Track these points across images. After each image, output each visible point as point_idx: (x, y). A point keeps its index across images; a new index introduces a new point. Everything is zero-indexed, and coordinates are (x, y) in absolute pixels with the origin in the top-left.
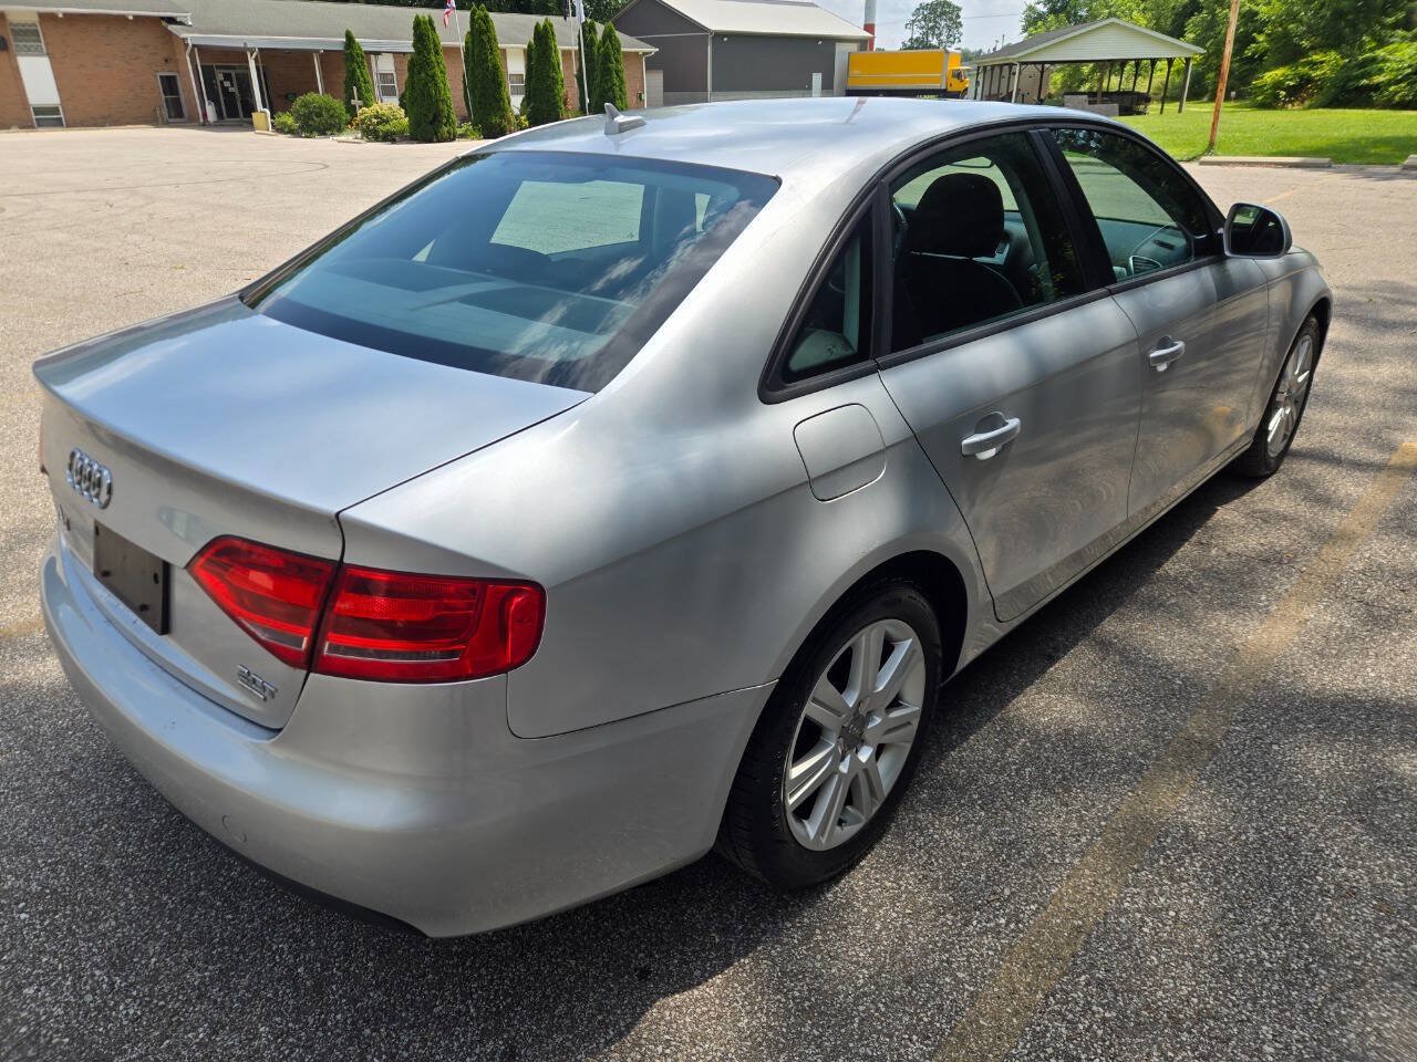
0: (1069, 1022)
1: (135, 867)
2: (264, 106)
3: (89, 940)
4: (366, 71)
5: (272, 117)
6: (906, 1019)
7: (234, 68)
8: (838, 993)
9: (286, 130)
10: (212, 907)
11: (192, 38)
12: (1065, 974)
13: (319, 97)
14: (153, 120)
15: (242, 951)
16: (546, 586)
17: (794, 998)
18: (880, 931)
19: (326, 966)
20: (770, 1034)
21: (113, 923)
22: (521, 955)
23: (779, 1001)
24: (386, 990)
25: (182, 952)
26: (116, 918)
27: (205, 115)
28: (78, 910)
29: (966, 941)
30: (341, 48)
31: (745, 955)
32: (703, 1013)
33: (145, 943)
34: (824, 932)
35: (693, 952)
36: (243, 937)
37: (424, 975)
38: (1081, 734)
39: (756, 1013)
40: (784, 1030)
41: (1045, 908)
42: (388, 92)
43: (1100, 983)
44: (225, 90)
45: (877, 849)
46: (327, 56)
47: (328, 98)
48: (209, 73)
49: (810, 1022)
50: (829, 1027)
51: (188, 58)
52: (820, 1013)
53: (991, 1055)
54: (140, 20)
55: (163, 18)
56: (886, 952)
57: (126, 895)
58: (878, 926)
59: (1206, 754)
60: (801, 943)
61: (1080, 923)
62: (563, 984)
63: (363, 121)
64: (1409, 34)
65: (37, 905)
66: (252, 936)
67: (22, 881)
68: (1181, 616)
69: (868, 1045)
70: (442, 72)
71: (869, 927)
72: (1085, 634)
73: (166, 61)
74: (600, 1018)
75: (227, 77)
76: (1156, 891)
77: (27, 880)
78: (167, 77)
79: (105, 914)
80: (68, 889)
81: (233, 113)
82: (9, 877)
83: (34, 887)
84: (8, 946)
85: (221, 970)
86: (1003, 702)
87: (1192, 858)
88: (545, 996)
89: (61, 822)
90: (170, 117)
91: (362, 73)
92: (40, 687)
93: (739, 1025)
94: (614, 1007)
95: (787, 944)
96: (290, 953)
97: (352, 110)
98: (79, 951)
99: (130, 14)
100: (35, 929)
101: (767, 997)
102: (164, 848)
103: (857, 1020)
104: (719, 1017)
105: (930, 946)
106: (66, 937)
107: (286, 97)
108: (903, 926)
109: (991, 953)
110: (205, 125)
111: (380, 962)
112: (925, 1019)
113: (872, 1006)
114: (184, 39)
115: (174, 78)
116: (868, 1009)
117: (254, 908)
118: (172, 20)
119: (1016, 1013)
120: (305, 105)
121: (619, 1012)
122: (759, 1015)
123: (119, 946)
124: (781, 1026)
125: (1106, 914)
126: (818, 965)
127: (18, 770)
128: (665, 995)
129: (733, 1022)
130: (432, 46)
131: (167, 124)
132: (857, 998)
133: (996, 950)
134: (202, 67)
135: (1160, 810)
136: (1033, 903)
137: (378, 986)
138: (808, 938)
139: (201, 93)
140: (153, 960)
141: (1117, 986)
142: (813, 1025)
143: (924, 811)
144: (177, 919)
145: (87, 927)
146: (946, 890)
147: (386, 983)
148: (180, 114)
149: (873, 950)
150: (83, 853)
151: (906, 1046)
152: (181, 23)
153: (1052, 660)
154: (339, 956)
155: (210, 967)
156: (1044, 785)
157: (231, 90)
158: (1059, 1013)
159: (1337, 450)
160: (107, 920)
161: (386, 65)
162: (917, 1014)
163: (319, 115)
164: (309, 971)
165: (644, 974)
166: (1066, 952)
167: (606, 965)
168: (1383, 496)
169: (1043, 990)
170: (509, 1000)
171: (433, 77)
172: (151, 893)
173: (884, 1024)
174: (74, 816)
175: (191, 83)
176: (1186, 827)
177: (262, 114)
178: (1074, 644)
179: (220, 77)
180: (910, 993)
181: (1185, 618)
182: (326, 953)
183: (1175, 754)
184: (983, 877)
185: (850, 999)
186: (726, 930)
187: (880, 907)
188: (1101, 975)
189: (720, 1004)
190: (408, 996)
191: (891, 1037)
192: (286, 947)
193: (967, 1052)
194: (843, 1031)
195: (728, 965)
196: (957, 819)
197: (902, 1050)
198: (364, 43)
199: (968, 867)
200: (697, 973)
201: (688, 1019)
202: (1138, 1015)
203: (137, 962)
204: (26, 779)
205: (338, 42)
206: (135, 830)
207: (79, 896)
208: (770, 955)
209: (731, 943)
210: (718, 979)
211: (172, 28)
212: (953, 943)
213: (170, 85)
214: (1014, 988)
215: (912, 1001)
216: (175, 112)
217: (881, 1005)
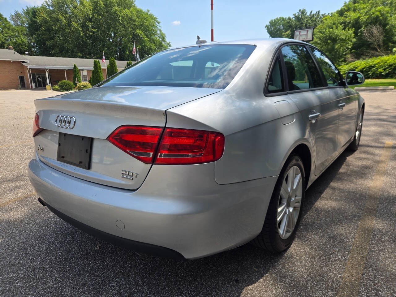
0: (372, 281)
1: (56, 267)
2: (50, 84)
3: (44, 289)
4: (79, 74)
5: (52, 87)
6: (324, 286)
7: (41, 74)
8: (300, 281)
9: (56, 90)
10: (86, 276)
11: (29, 66)
12: (365, 269)
13: (66, 81)
14: (16, 88)
15: (100, 287)
16: (225, 135)
17: (287, 283)
18: (305, 263)
19: (130, 289)
20: (284, 294)
21: (52, 284)
22: (195, 280)
23: (283, 284)
24: (153, 294)
25: (79, 290)
26: (52, 282)
27: (32, 86)
28: (38, 281)
29: (332, 263)
30: (73, 69)
31: (267, 273)
32: (260, 290)
33: (65, 288)
34: (288, 265)
35: (250, 274)
36: (99, 283)
37: (165, 288)
38: (338, 210)
39: (277, 289)
40: (288, 292)
41: (351, 253)
42: (85, 80)
43: (376, 270)
44: (38, 80)
45: (294, 242)
46: (68, 71)
47: (69, 81)
48: (34, 76)
49: (295, 289)
50: (301, 290)
51: (28, 72)
52: (297, 287)
53: (354, 292)
54: (14, 62)
55: (21, 61)
56: (309, 268)
57: (54, 275)
58: (304, 262)
59: (375, 212)
60: (282, 268)
61: (362, 255)
62: (212, 287)
63: (79, 87)
64: (345, 63)
65: (23, 280)
66: (102, 283)
67: (16, 274)
68: (350, 181)
69: (316, 294)
70: (101, 74)
71: (301, 262)
72: (327, 187)
73: (21, 72)
74: (228, 295)
75: (39, 77)
76: (379, 245)
77: (18, 273)
78: (21, 77)
79: (48, 281)
80: (33, 275)
81: (40, 86)
82: (11, 273)
83: (21, 275)
84: (15, 294)
85: (94, 294)
86: (313, 204)
87: (384, 236)
88: (207, 291)
89: (26, 256)
90: (21, 87)
91: (78, 75)
92: (11, 220)
93: (273, 292)
94: (231, 291)
95: (278, 269)
96: (117, 286)
97: (75, 84)
98: (41, 293)
99: (12, 60)
100: (24, 288)
101: (278, 284)
102: (64, 261)
103: (309, 287)
104: (266, 291)
105: (322, 265)
106: (35, 289)
107: (56, 82)
108: (311, 261)
109: (341, 265)
110: (32, 89)
111: (148, 286)
112: (330, 285)
113: (312, 283)
114: (27, 67)
115: (23, 77)
116: (311, 284)
117: (100, 275)
118: (24, 62)
119: (356, 280)
120: (62, 83)
121: (233, 292)
122: (278, 289)
123: (56, 290)
124: (287, 292)
125: (368, 252)
126: (291, 274)
127: (8, 243)
128: (246, 286)
129: (271, 292)
130: (99, 67)
131: (20, 89)
132: (306, 282)
133: (342, 265)
134: (32, 74)
135: (370, 226)
136: (346, 251)
137: (150, 293)
138: (284, 267)
139: (31, 81)
140: (69, 293)
141: (381, 270)
142: (296, 290)
143: (303, 231)
144: (74, 280)
145: (43, 285)
146: (320, 251)
147: (152, 292)
148: (25, 87)
149: (305, 268)
150: (36, 264)
151: (327, 293)
152: (26, 63)
153: (321, 193)
154: (134, 286)
155: (90, 293)
156: (335, 223)
157: (40, 80)
158: (368, 279)
159: (370, 144)
160: (49, 283)
161: (85, 73)
162: (327, 284)
163: (66, 86)
164: (126, 291)
165: (237, 281)
166: (362, 263)
167: (224, 280)
168: (387, 153)
169: (360, 273)
170: (196, 293)
171: (99, 75)
172: (63, 274)
173: (318, 288)
174: (30, 254)
175: (28, 78)
176: (379, 229)
177: (49, 86)
178: (325, 189)
179: (37, 77)
180: (322, 278)
181: (352, 182)
182: (129, 285)
183: (366, 212)
184: (328, 246)
185: (305, 282)
186: (258, 267)
187: (302, 257)
188: (375, 268)
189: (265, 287)
190: (162, 295)
191: (322, 291)
192: (115, 285)
193: (346, 292)
194: (306, 291)
195: (263, 276)
196: (314, 232)
197: (327, 294)
198: (79, 68)
199: (323, 244)
200: (254, 279)
201: (256, 293)
202: (391, 277)
203: (64, 294)
204: (11, 245)
205: (72, 67)
206: (53, 256)
207: (38, 277)
208: (274, 272)
209: (261, 270)
210: (261, 280)
211: (23, 64)
212: (328, 264)
213: (22, 79)
214: (352, 274)
215: (323, 281)
216: (23, 85)
217: (314, 283)
